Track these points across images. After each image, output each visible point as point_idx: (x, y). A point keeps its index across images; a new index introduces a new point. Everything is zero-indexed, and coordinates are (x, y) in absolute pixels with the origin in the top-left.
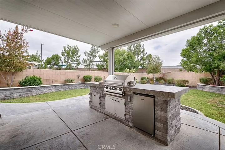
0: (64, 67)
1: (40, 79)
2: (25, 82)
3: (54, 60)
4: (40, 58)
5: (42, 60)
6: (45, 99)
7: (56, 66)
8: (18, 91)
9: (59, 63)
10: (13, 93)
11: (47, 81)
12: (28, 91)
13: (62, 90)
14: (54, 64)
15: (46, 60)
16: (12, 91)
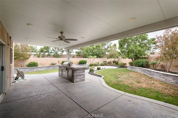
0: (53, 53)
1: (37, 63)
2: (30, 65)
3: (45, 49)
4: (36, 48)
5: (37, 49)
6: (40, 73)
7: (47, 53)
8: (27, 69)
9: (49, 51)
10: (24, 70)
11: (41, 64)
12: (31, 69)
13: (49, 69)
14: (46, 52)
15: (40, 49)
16: (24, 69)
